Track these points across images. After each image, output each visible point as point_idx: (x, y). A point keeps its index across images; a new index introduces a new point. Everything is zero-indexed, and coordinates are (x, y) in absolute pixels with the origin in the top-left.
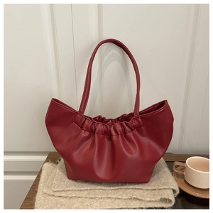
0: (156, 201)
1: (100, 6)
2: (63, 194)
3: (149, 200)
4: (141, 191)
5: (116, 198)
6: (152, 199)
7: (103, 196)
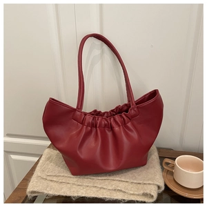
0: (138, 195)
1: (101, 5)
2: (55, 179)
3: (132, 193)
4: (127, 184)
5: (101, 188)
6: (136, 193)
7: (90, 185)
